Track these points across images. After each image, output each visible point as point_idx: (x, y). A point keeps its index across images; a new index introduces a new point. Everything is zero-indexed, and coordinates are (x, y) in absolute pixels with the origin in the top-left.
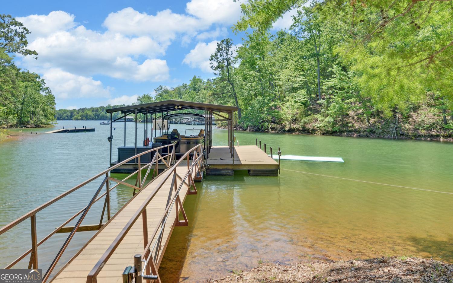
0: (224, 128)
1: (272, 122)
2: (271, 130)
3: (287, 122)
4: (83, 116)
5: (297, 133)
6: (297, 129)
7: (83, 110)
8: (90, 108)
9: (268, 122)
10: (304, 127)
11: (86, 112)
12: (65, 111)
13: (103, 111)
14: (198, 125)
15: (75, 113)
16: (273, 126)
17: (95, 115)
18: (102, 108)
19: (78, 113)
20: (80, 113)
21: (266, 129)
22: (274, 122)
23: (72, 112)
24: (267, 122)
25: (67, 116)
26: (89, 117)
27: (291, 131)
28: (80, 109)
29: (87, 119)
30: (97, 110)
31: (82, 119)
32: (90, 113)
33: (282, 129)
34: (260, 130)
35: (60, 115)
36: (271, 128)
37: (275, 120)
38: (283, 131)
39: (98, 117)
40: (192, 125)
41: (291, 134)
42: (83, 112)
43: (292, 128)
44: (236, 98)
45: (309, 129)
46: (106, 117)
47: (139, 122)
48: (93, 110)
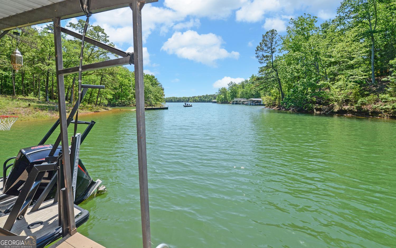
0: (270, 108)
1: (317, 103)
2: (317, 111)
3: (336, 103)
4: (194, 100)
5: (349, 115)
6: (349, 110)
7: (194, 97)
8: (197, 96)
9: (313, 103)
10: (359, 109)
11: (195, 98)
12: (185, 98)
13: (204, 97)
14: (252, 105)
15: (190, 99)
16: (319, 107)
17: (200, 100)
18: (204, 96)
19: (191, 99)
20: (193, 99)
21: (310, 110)
22: (320, 103)
23: (189, 98)
24: (311, 103)
25: (187, 100)
26: (197, 101)
27: (341, 113)
28: (193, 97)
29: (196, 102)
30: (201, 97)
31: (193, 102)
32: (197, 99)
33: (330, 110)
34: (304, 110)
35: (183, 100)
36: (316, 108)
37: (320, 101)
38: (331, 113)
39: (201, 101)
40: (248, 105)
41: (342, 116)
42: (194, 98)
43: (343, 109)
44: (280, 82)
45: (368, 110)
46: (205, 101)
47: (220, 103)
48: (199, 97)
